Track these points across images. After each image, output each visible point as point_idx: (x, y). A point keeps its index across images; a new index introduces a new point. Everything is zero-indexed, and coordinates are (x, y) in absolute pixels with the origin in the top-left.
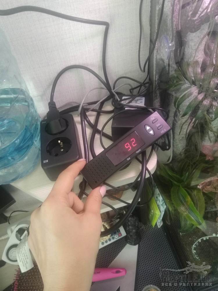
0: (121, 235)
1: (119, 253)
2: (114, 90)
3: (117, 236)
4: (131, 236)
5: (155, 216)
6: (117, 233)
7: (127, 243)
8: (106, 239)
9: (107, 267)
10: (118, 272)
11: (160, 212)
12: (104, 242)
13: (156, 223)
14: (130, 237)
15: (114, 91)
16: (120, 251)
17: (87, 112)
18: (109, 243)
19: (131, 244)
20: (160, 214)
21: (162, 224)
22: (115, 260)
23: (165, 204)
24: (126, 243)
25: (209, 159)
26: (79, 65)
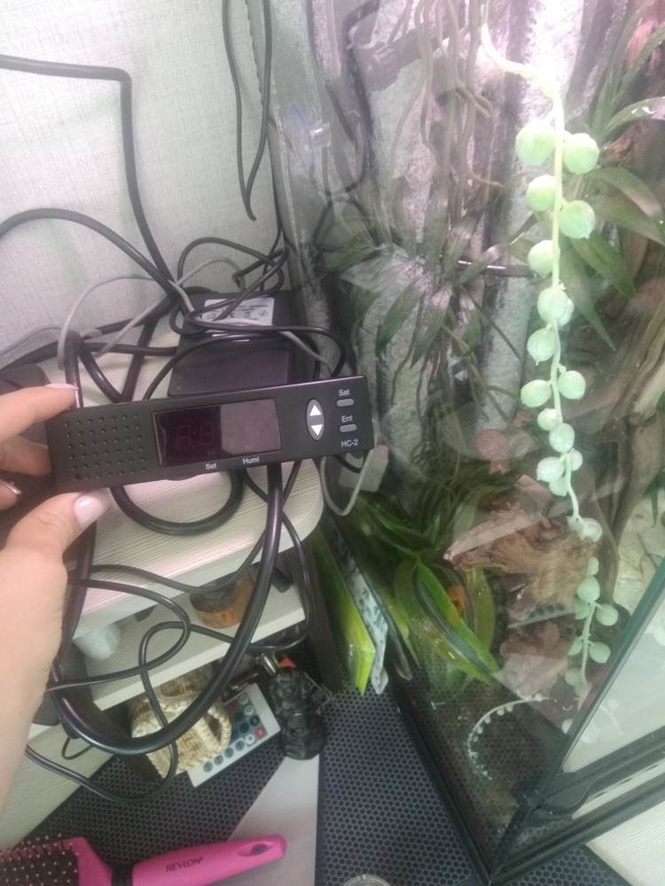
0: (265, 733)
1: (261, 789)
2: (180, 281)
3: (250, 739)
4: (293, 731)
5: (363, 659)
6: (251, 727)
7: (285, 755)
8: (216, 752)
9: (226, 840)
10: (258, 850)
11: (373, 646)
12: (212, 761)
13: (369, 681)
14: (288, 734)
15: (181, 286)
16: (265, 784)
17: (98, 356)
18: (227, 762)
19: (297, 756)
20: (374, 651)
21: (386, 680)
22: (249, 813)
23: (385, 618)
24: (281, 756)
25: (499, 471)
26: (52, 207)
